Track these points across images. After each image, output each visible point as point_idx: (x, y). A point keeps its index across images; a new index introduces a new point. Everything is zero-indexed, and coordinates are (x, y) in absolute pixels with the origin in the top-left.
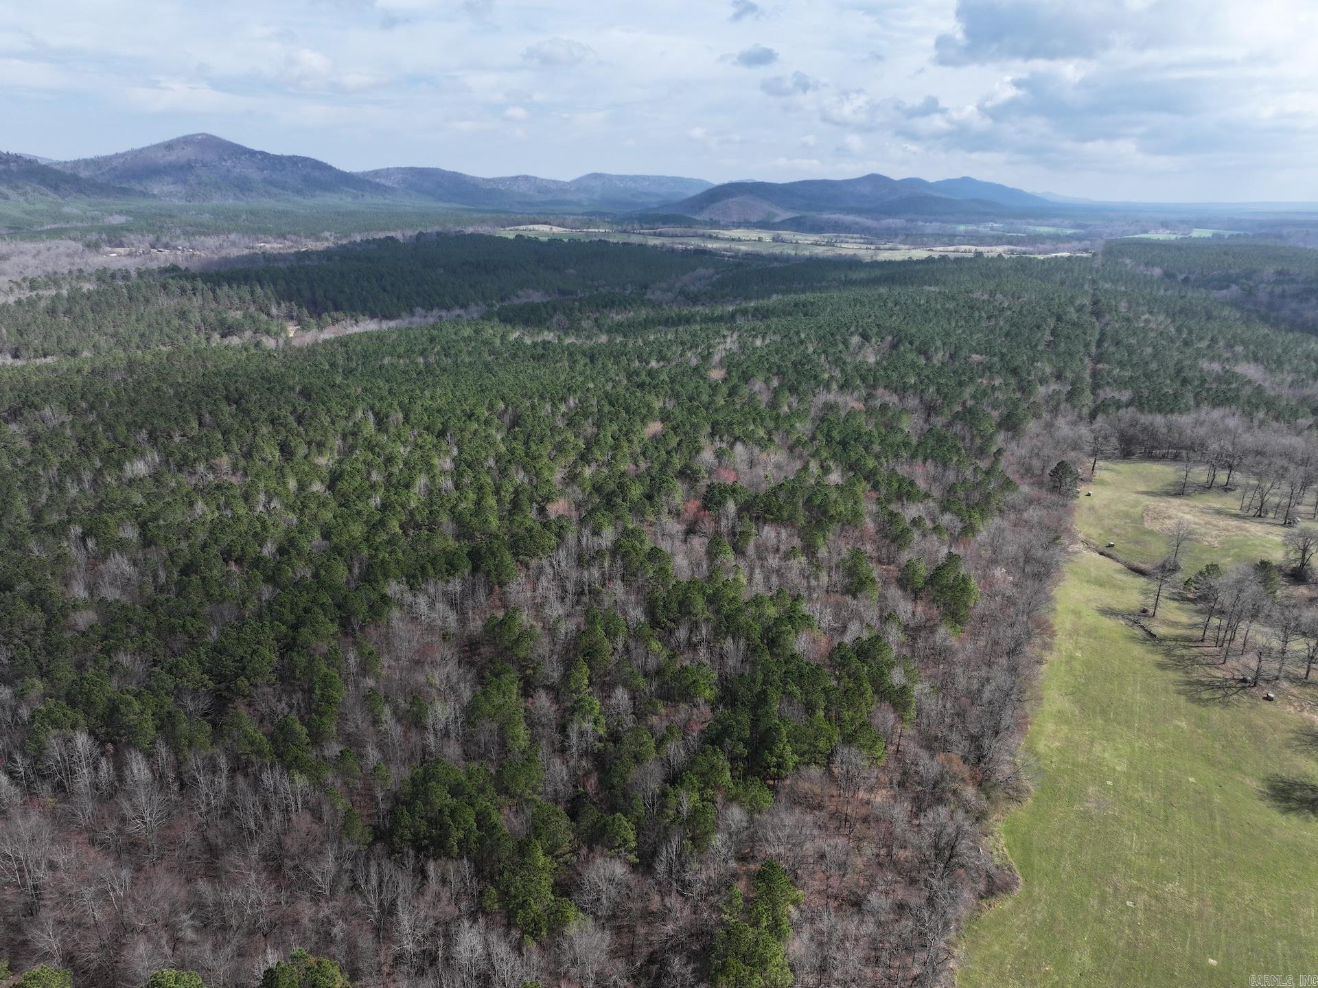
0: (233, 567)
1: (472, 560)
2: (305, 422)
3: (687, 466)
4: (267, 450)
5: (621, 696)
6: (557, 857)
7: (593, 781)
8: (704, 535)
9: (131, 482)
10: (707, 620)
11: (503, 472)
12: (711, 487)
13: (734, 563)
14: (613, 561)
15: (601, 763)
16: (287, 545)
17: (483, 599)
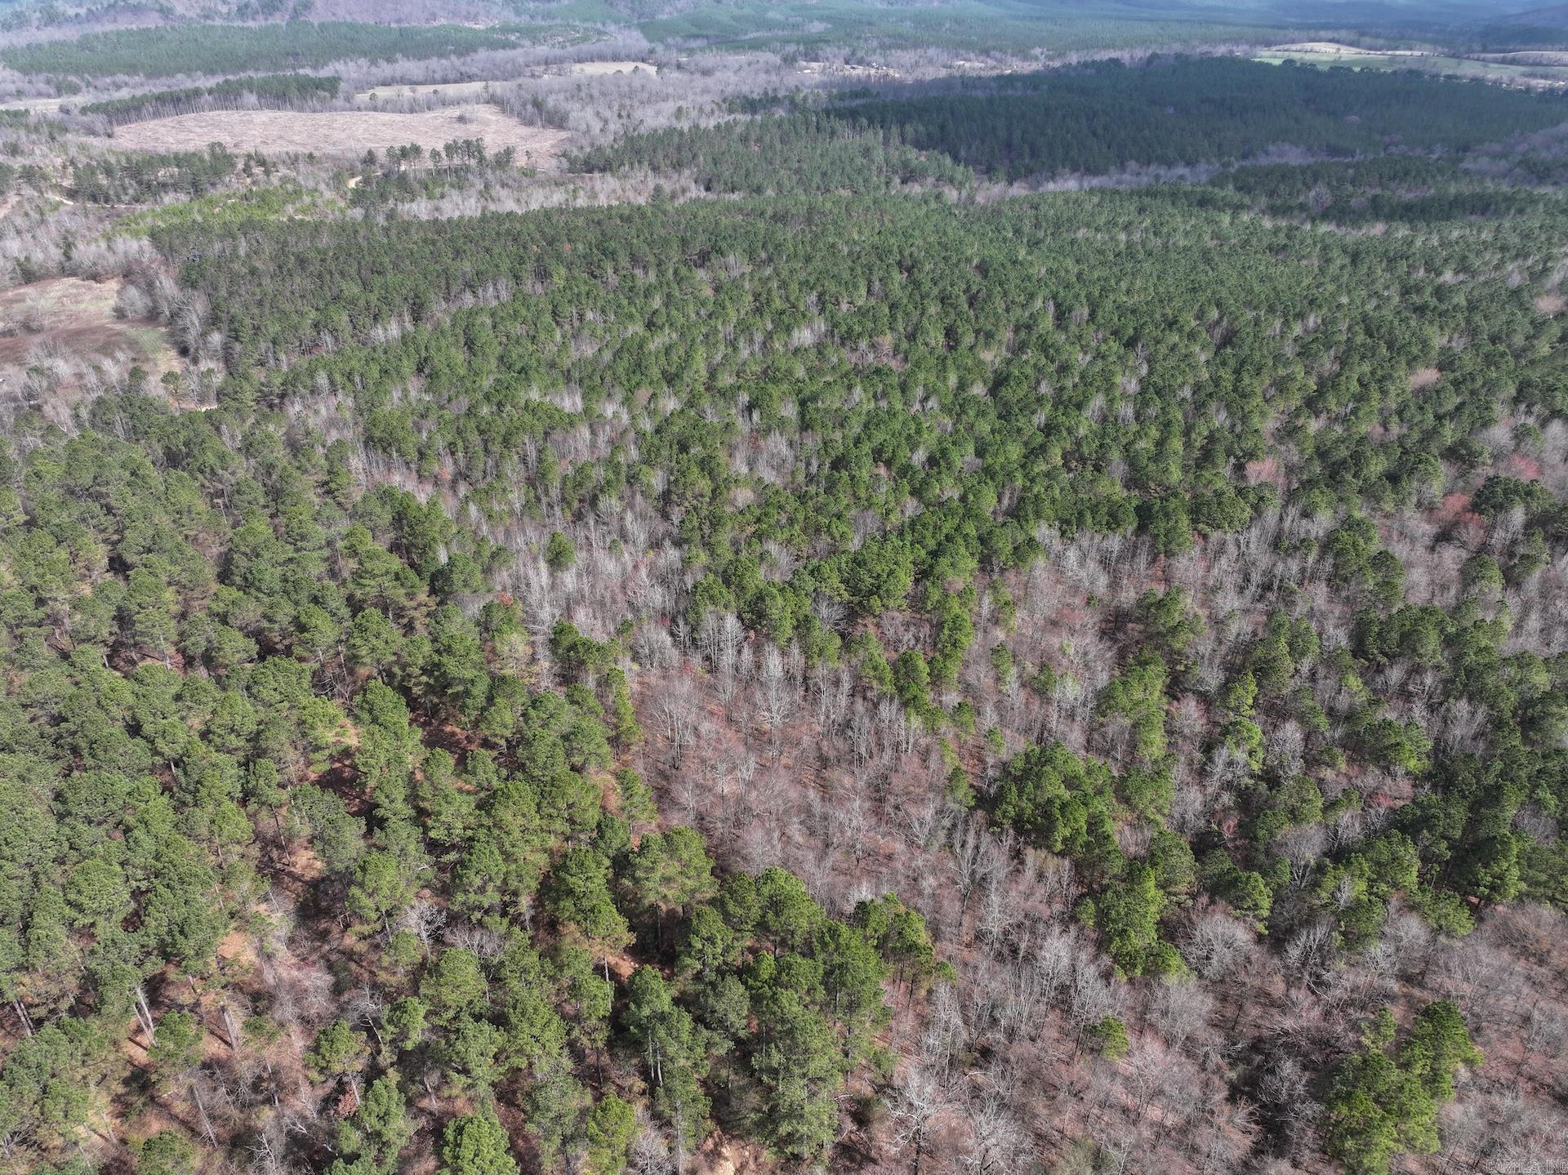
0: (882, 471)
1: (1139, 516)
2: (978, 305)
3: (1462, 443)
4: (932, 334)
5: (1291, 732)
6: (1169, 893)
7: (1232, 822)
8: (1464, 545)
9: (796, 351)
10: (1437, 668)
11: (1200, 407)
12: (1492, 481)
13: (1499, 596)
14: (1321, 558)
15: (1246, 801)
16: (938, 455)
17: (1143, 566)
